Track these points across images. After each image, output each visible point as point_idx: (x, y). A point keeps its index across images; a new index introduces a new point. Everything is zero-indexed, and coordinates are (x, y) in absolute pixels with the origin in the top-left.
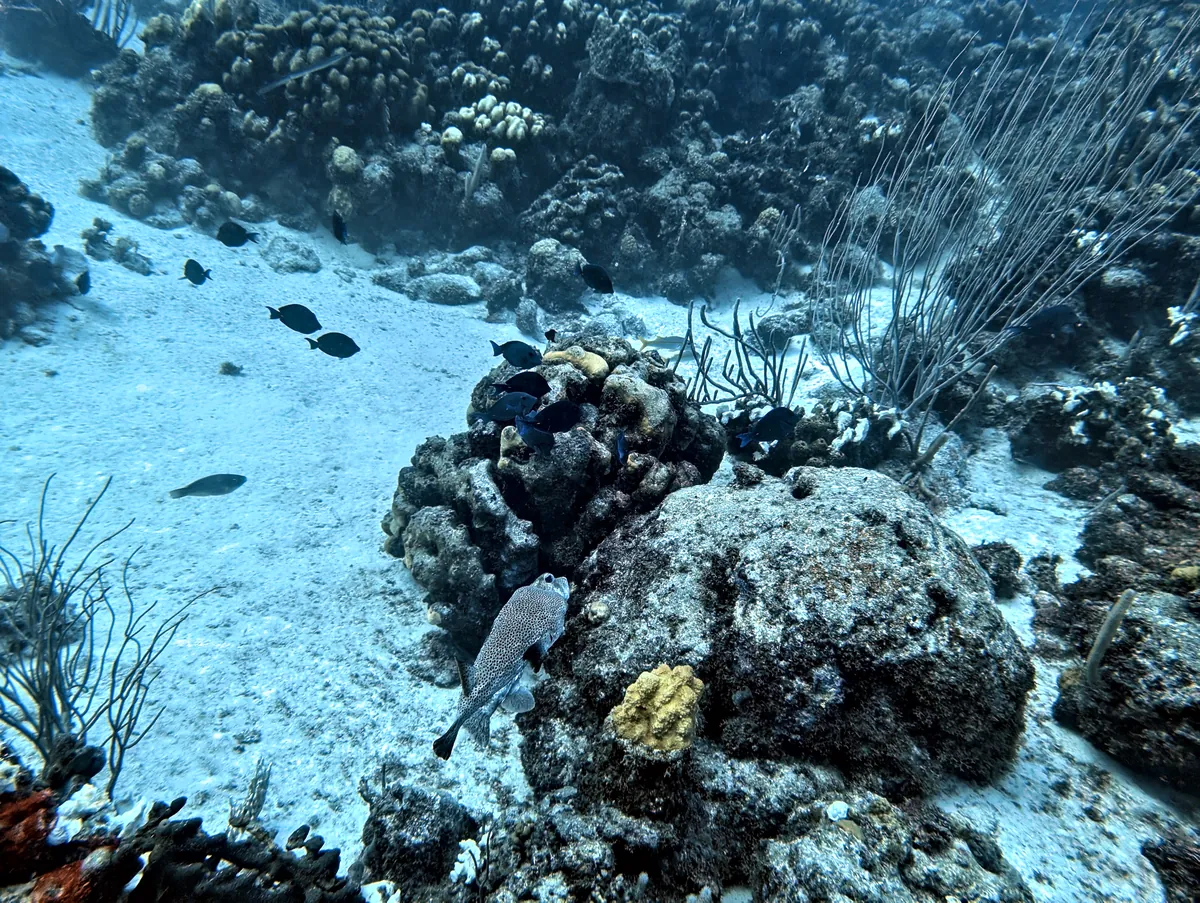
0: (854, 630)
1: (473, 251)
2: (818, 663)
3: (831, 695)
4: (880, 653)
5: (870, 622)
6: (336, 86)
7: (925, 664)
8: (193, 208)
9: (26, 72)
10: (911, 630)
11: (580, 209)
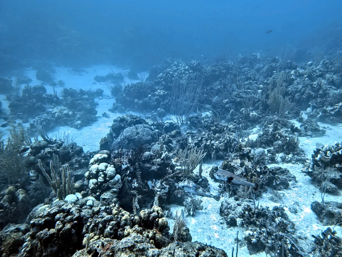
0: (129, 136)
1: (153, 111)
2: (125, 139)
3: (127, 142)
4: (130, 138)
5: (130, 135)
6: (136, 92)
7: (135, 139)
8: (119, 110)
9: (113, 98)
10: (134, 136)
11: (165, 103)
